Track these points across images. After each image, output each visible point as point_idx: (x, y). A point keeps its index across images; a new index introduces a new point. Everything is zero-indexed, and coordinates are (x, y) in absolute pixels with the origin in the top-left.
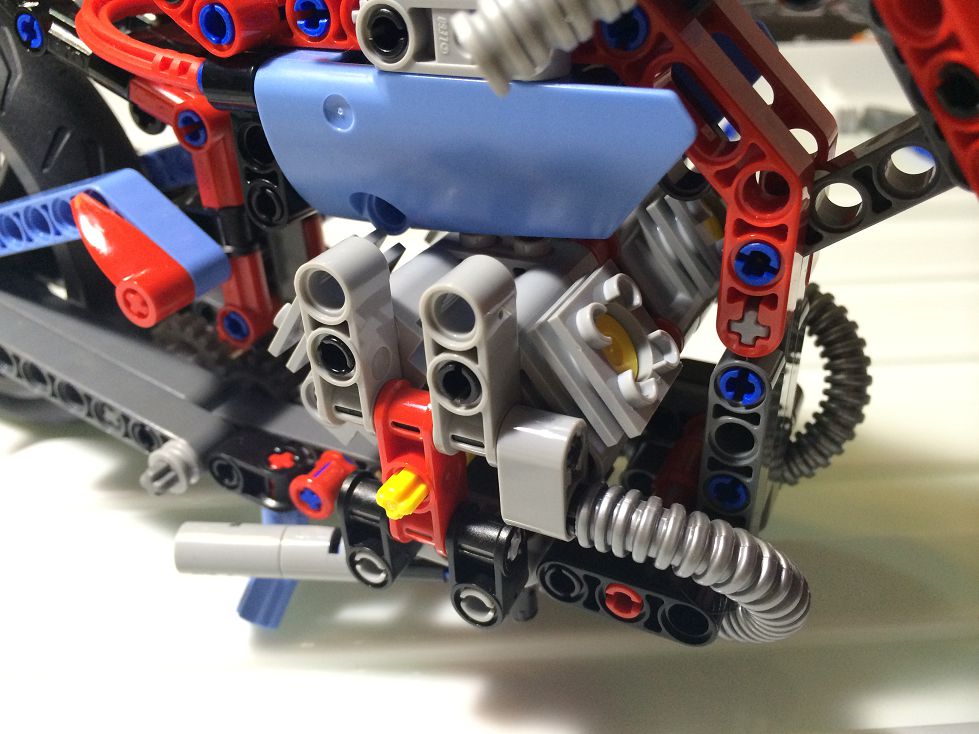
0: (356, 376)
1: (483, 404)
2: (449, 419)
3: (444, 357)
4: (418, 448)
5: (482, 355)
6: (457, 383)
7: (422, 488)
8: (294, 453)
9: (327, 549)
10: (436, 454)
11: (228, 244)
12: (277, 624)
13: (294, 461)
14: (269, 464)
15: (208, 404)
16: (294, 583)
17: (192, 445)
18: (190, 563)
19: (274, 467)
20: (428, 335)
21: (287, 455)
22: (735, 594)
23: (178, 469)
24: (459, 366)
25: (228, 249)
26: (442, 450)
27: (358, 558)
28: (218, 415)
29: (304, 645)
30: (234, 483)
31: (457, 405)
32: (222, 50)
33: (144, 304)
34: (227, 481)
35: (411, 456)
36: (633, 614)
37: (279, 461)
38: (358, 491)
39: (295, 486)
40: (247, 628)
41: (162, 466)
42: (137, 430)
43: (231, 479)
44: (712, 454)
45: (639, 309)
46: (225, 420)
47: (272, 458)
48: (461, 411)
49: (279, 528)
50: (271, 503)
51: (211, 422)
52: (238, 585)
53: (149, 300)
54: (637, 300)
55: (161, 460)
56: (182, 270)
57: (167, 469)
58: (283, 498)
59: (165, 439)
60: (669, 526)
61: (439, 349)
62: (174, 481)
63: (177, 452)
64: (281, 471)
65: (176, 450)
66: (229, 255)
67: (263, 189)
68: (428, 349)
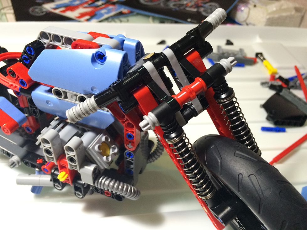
0: (53, 156)
1: (77, 164)
2: (71, 165)
3: (69, 156)
4: (66, 167)
5: (76, 156)
6: (72, 160)
7: (67, 175)
8: (42, 159)
9: (49, 181)
10: (69, 170)
11: (26, 114)
12: (40, 193)
13: (42, 161)
14: (37, 162)
15: (22, 146)
16: (42, 187)
17: (19, 157)
18: (19, 183)
19: (38, 163)
20: (66, 152)
21: (41, 160)
22: (124, 195)
23: (16, 162)
24: (72, 158)
25: (27, 115)
26: (70, 169)
27: (55, 185)
28: (25, 148)
29: (46, 197)
30: (29, 165)
31: (72, 163)
32: (24, 87)
33: (8, 131)
34: (27, 164)
35: (65, 169)
36: (109, 196)
37: (39, 161)
38: (55, 172)
39: (42, 167)
40: (33, 194)
41: (13, 162)
42: (6, 153)
43: (28, 164)
44: (126, 165)
45: (109, 142)
46: (26, 150)
47: (38, 160)
48: (73, 164)
49: (39, 175)
50: (37, 169)
51: (23, 150)
52: (30, 187)
53: (8, 130)
54: (109, 140)
55: (12, 161)
56: (16, 122)
57: (14, 163)
58: (40, 169)
59: (13, 155)
60: (111, 184)
61: (68, 154)
62: (16, 165)
63: (15, 159)
64: (40, 164)
65: (15, 158)
66: (27, 116)
67: (34, 109)
68: (66, 154)
